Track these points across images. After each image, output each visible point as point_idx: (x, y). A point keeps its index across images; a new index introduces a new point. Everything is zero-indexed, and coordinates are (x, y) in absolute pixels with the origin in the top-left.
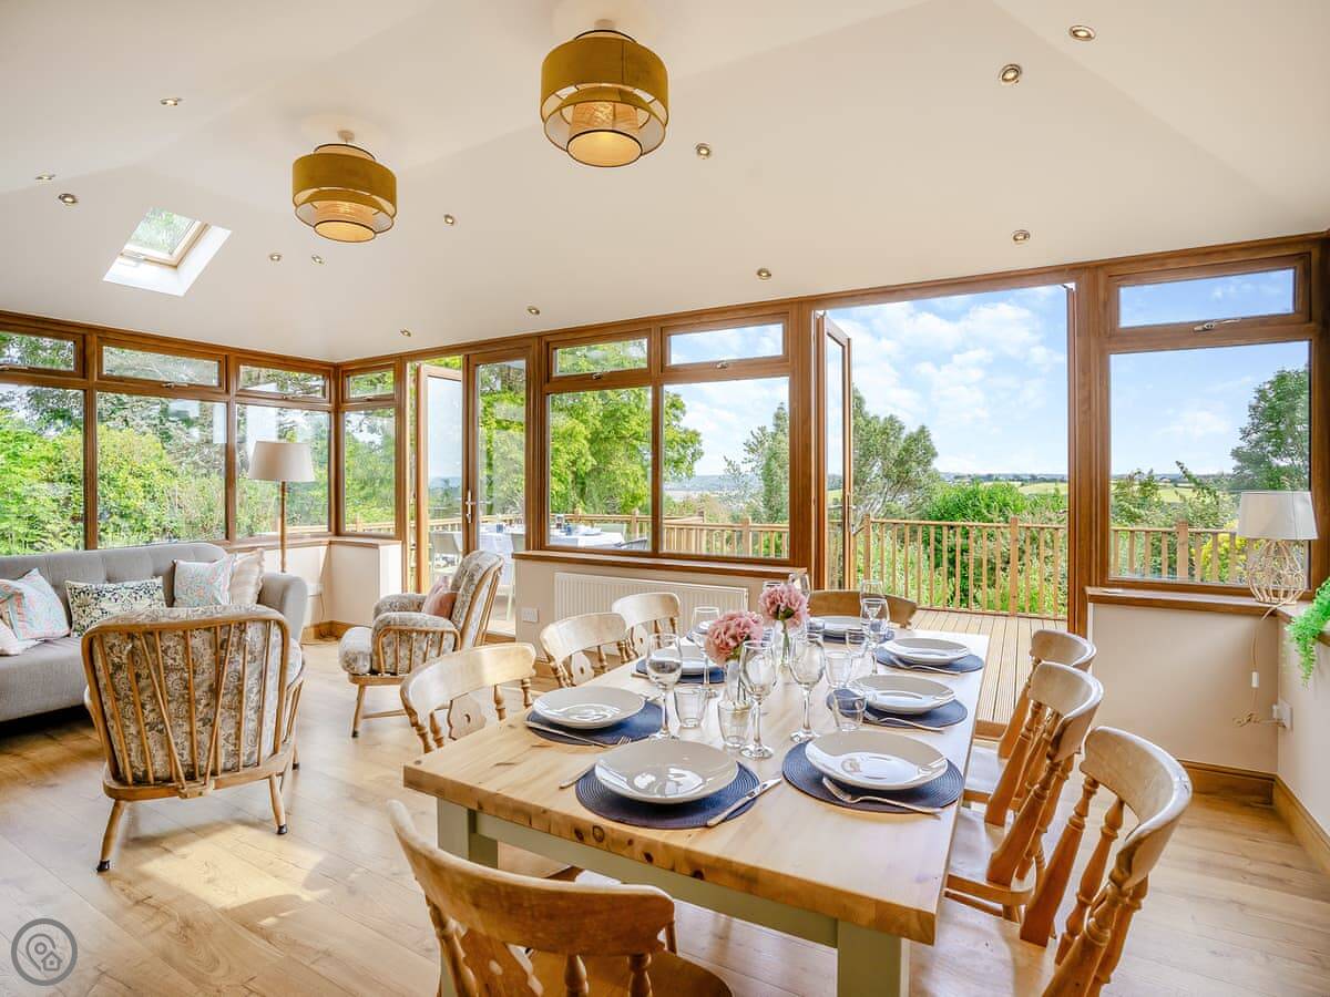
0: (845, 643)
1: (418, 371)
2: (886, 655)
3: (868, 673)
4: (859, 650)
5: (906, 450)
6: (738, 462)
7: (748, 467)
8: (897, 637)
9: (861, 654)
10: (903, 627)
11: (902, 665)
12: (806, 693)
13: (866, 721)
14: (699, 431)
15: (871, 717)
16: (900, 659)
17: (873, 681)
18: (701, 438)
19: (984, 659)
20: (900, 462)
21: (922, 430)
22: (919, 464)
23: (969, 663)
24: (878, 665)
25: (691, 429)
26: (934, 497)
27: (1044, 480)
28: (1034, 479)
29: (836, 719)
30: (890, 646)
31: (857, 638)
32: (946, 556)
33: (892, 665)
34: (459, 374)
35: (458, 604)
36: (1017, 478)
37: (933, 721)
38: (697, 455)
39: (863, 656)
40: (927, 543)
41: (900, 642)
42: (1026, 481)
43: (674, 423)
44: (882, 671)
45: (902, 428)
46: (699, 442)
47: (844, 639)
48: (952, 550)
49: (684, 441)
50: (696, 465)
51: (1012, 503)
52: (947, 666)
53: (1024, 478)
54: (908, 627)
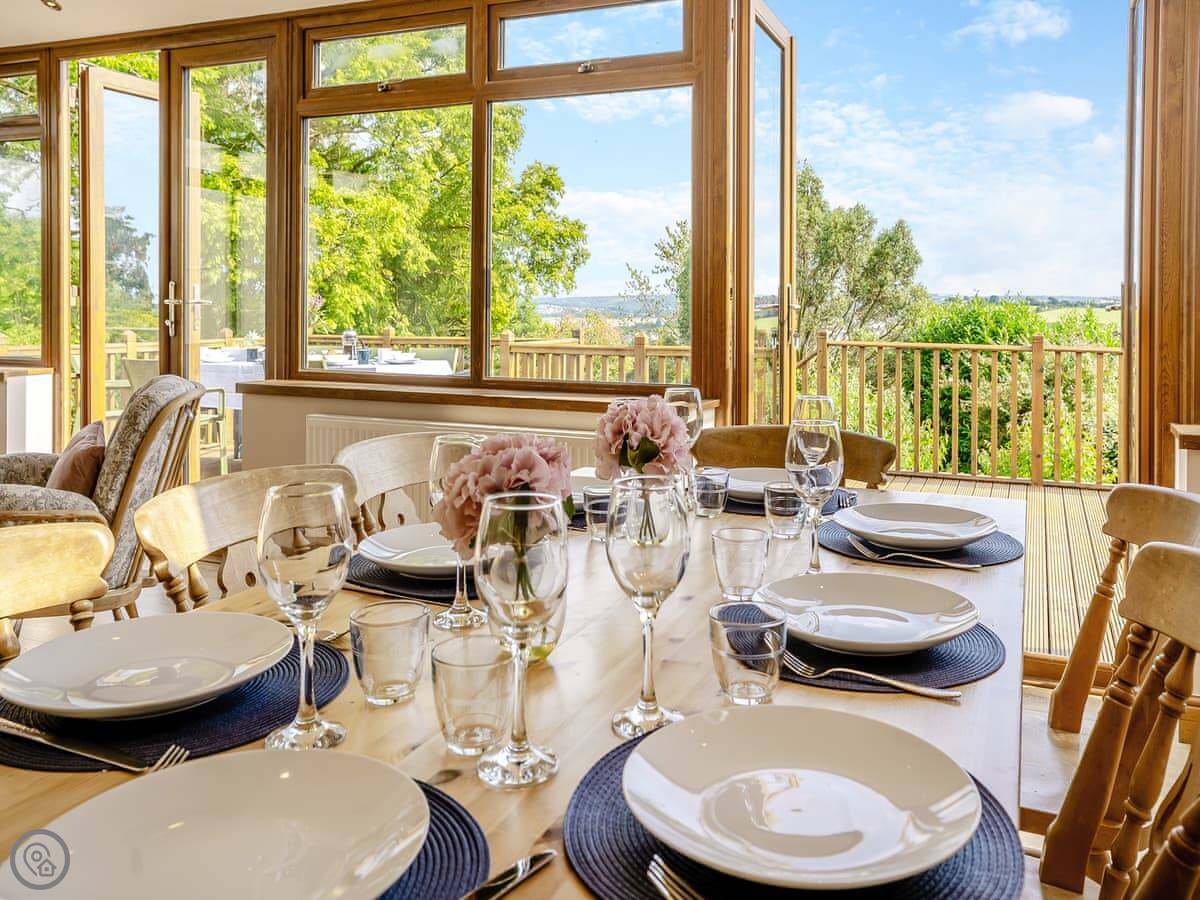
0: (764, 515)
1: (84, 77)
2: (839, 536)
3: (800, 568)
4: (792, 527)
5: (878, 253)
6: (646, 273)
7: (660, 279)
8: (861, 500)
9: (792, 532)
10: (873, 486)
11: (868, 553)
12: (645, 616)
13: (787, 676)
14: (583, 222)
15: (800, 667)
16: (866, 541)
17: (809, 586)
18: (585, 232)
19: (1022, 541)
20: (871, 271)
21: (900, 225)
22: (896, 273)
23: (995, 547)
24: (823, 553)
25: (572, 219)
26: (919, 321)
27: (1067, 304)
28: (1054, 302)
29: (721, 674)
30: (848, 518)
31: (786, 504)
32: (937, 405)
33: (849, 553)
34: (154, 88)
35: (106, 468)
36: (1032, 301)
37: (934, 674)
38: (579, 258)
39: (797, 537)
40: (909, 386)
41: (865, 511)
42: (1043, 305)
43: (548, 208)
44: (831, 564)
45: (871, 222)
46: (584, 239)
47: (762, 508)
48: (946, 396)
49: (561, 235)
50: (580, 273)
51: (1026, 329)
52: (955, 554)
53: (1040, 301)
54: (880, 487)
